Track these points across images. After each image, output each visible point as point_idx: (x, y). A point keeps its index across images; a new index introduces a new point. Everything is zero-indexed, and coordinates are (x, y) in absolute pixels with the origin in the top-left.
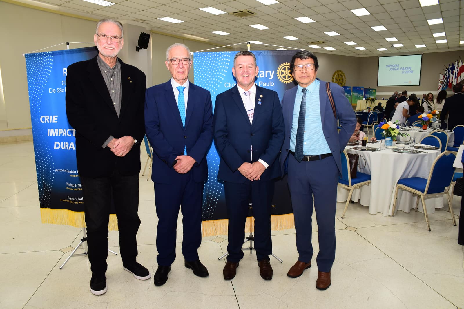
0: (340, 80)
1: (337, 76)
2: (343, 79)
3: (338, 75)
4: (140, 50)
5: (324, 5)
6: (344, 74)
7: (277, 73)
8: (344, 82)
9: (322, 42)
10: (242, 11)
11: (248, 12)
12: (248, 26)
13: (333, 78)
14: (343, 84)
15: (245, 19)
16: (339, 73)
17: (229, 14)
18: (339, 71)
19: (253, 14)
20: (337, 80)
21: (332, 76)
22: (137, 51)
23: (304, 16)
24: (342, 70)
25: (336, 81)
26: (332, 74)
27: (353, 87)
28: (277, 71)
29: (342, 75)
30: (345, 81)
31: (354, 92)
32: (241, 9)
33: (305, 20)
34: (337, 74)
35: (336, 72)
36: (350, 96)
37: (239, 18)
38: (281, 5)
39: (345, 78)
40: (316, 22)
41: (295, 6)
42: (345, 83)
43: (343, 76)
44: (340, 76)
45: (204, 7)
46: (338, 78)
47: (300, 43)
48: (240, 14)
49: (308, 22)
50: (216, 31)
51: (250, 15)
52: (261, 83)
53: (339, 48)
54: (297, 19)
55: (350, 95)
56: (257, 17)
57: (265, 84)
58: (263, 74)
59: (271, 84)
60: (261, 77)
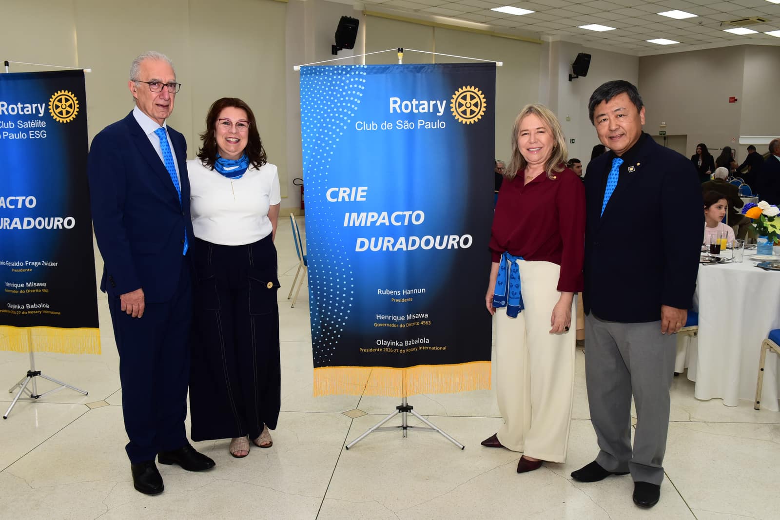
7: (451, 105)
28: (452, 100)
52: (421, 122)
57: (429, 125)
58: (426, 106)
59: (440, 125)
60: (422, 111)
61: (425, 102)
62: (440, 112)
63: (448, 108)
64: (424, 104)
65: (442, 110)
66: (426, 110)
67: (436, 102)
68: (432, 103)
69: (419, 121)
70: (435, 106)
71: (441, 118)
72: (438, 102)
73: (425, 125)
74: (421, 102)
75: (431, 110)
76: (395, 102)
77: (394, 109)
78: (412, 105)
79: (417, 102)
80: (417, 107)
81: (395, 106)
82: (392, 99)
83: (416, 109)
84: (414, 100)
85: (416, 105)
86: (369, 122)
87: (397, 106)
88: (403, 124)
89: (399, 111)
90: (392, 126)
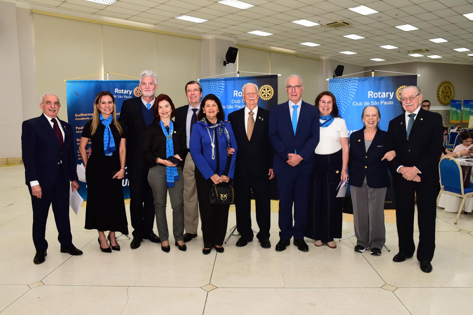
0: (447, 92)
1: (443, 87)
2: (451, 92)
3: (445, 87)
4: (227, 64)
5: (431, 12)
6: (452, 85)
7: (396, 94)
8: (452, 95)
9: (426, 50)
10: (337, 22)
11: (343, 23)
12: (342, 36)
13: (439, 90)
14: (452, 97)
15: (339, 30)
16: (446, 85)
17: (322, 26)
18: (446, 82)
19: (348, 24)
20: (444, 93)
21: (437, 89)
22: (224, 65)
23: (406, 23)
24: (450, 81)
25: (442, 94)
26: (438, 85)
27: (464, 101)
28: (396, 92)
29: (450, 86)
30: (454, 93)
31: (464, 106)
32: (336, 21)
33: (407, 28)
34: (443, 86)
35: (442, 84)
36: (460, 112)
37: (333, 29)
38: (381, 14)
39: (454, 91)
40: (420, 29)
41: (396, 15)
42: (453, 97)
43: (451, 88)
44: (448, 89)
45: (297, 20)
46: (445, 90)
47: (399, 52)
48: (335, 25)
49: (410, 30)
50: (305, 42)
51: (345, 25)
52: (382, 102)
53: (446, 55)
54: (397, 27)
55: (461, 110)
56: (352, 27)
57: (386, 103)
58: (385, 95)
59: (391, 103)
60: (382, 97)
61: (384, 93)
62: (391, 97)
63: (394, 95)
64: (383, 94)
65: (392, 96)
66: (385, 97)
67: (389, 93)
68: (387, 93)
69: (381, 101)
70: (389, 95)
71: (391, 100)
72: (390, 93)
73: (384, 103)
74: (382, 93)
75: (387, 97)
76: (371, 93)
77: (370, 96)
78: (378, 94)
79: (380, 93)
80: (380, 95)
81: (370, 95)
82: (369, 92)
83: (380, 96)
84: (379, 92)
85: (380, 94)
86: (358, 102)
87: (371, 95)
88: (374, 103)
89: (372, 97)
90: (369, 103)
